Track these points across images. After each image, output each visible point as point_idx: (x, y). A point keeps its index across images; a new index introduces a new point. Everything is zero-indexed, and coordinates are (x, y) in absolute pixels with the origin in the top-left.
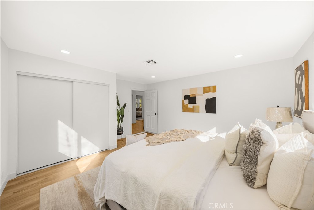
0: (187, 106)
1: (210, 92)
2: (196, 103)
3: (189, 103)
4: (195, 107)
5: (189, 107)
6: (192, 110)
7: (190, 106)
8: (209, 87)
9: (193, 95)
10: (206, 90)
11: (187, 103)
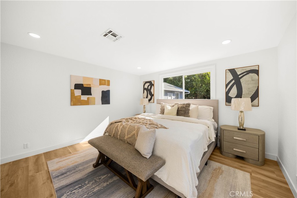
0: (79, 97)
1: (105, 85)
2: (91, 95)
3: (82, 94)
4: (90, 99)
5: (81, 99)
6: (87, 103)
7: (84, 98)
8: (105, 80)
9: (87, 85)
10: (102, 82)
11: (80, 94)
